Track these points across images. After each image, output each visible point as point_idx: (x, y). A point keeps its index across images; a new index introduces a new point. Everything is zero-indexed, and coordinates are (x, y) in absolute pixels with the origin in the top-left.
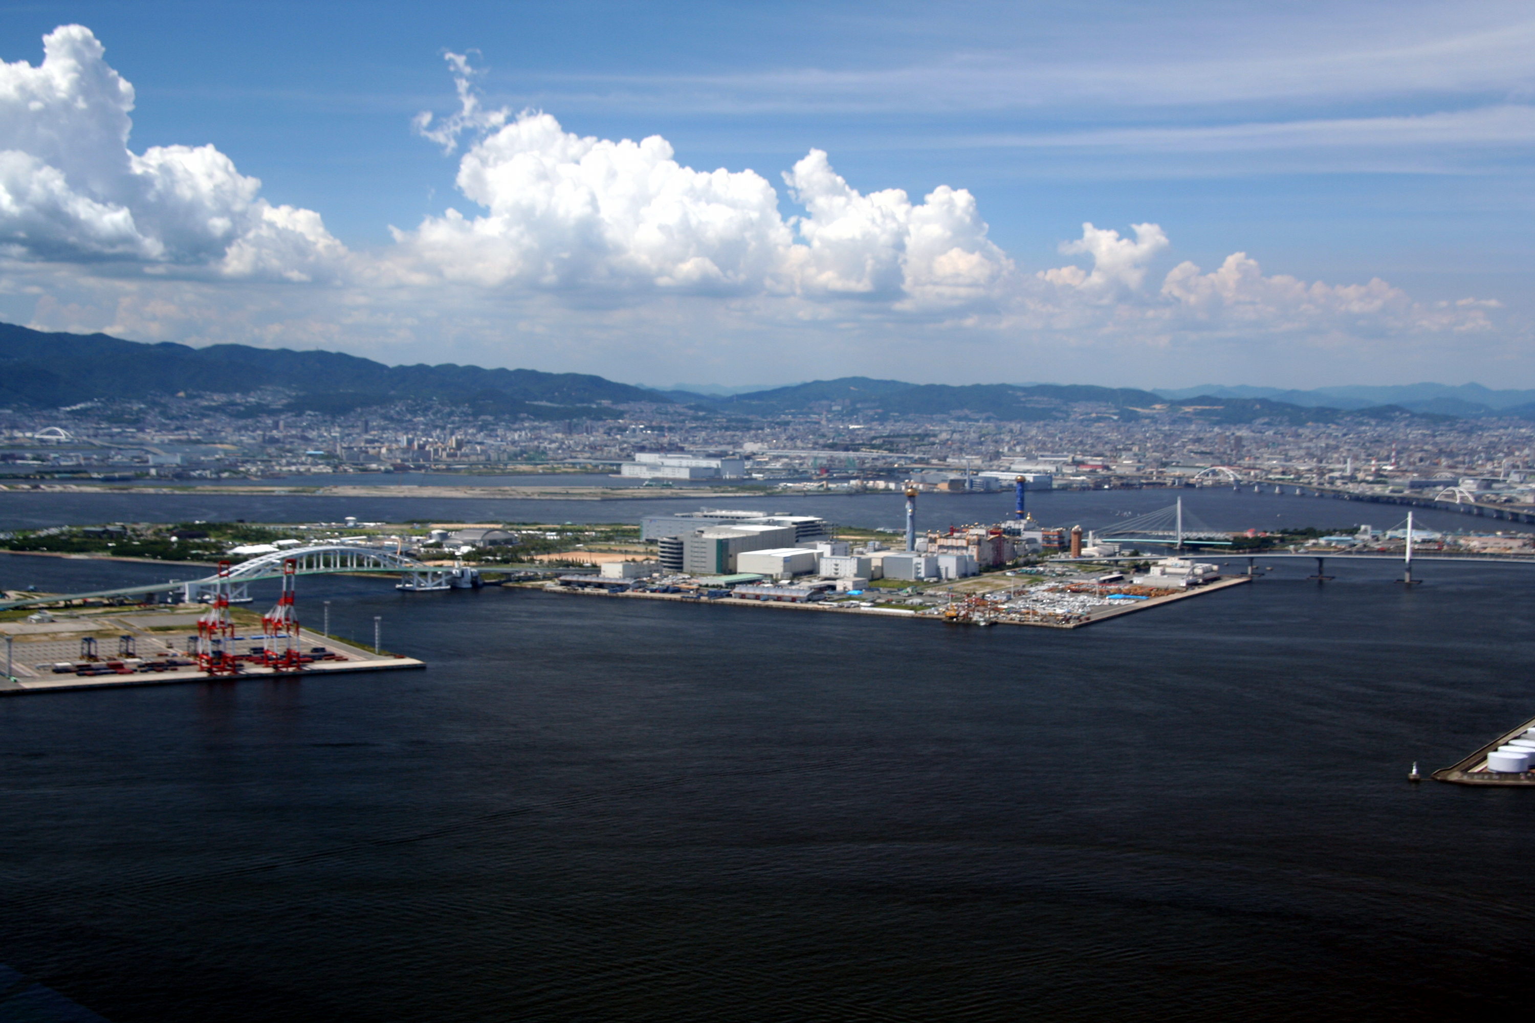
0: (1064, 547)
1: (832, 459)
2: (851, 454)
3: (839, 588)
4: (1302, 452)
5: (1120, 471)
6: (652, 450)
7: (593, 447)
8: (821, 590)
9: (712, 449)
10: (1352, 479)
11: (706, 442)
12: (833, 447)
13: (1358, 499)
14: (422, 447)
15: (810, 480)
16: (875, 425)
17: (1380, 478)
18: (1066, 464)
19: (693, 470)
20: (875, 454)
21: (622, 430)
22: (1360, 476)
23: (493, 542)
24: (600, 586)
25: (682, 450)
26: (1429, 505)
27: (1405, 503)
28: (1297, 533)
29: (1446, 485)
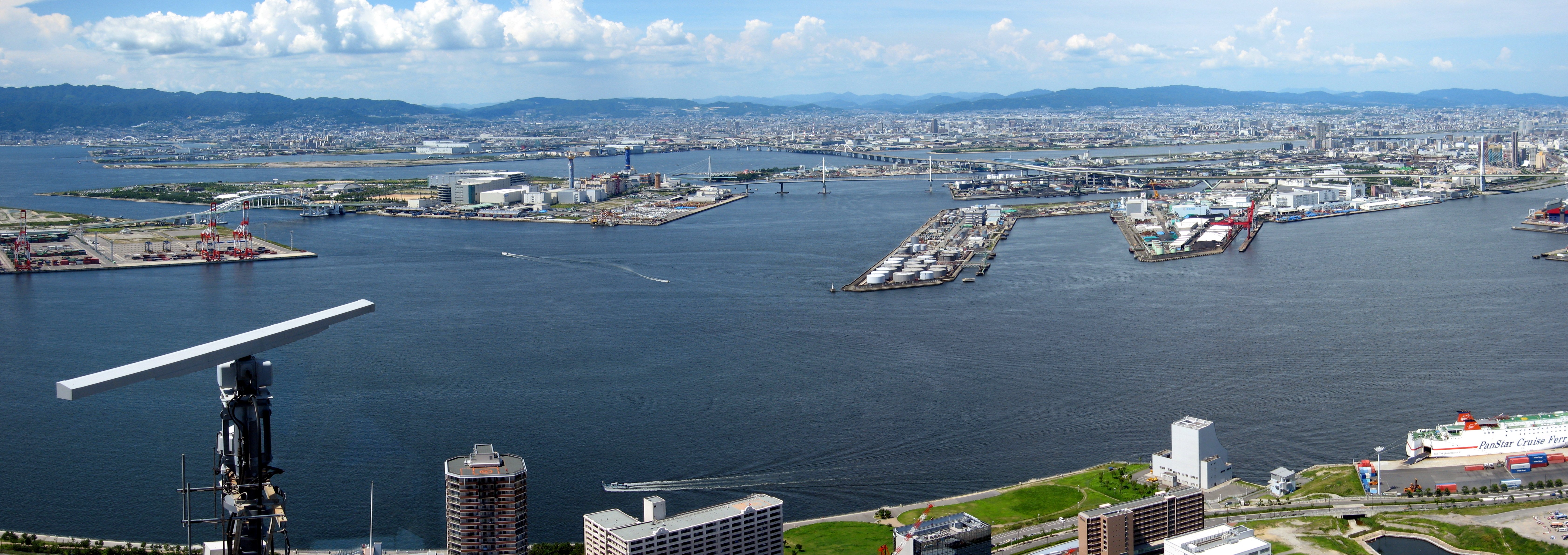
0: (651, 183)
1: (527, 141)
2: (538, 138)
3: (535, 210)
4: (769, 129)
5: (678, 142)
6: (432, 139)
7: (401, 139)
8: (526, 210)
9: (463, 138)
10: (795, 142)
12: (528, 134)
13: (798, 152)
14: (311, 141)
15: (516, 152)
16: (549, 122)
17: (808, 141)
18: (649, 139)
19: (454, 149)
21: (415, 129)
23: (350, 190)
24: (407, 212)
26: (832, 153)
27: (820, 153)
28: (769, 171)
29: (839, 143)
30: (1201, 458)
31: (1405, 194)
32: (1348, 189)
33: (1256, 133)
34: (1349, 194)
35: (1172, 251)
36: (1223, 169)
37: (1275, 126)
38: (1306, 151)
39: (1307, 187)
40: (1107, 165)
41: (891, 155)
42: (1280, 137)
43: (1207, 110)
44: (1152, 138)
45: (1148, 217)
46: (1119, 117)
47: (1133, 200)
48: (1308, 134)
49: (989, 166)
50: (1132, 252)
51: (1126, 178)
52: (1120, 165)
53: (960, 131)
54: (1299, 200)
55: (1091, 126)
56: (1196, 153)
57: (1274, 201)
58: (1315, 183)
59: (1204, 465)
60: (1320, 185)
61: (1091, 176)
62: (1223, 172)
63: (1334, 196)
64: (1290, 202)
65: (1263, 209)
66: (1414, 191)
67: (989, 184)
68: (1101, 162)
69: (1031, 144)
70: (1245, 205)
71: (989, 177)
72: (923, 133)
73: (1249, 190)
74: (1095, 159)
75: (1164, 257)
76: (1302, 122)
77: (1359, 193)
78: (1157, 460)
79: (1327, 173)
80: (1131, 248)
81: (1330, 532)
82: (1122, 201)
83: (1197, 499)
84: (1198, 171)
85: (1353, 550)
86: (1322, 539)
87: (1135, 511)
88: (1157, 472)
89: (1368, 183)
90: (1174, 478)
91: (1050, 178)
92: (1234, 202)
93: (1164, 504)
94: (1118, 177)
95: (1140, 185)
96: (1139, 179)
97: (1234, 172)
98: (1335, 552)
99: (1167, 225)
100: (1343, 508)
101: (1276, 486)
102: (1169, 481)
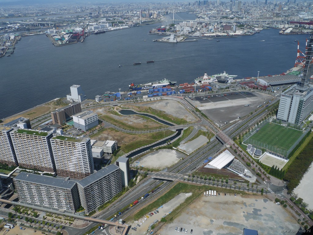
30: (79, 95)
31: (122, 26)
32: (107, 25)
33: (82, 10)
34: (108, 26)
35: (64, 43)
36: (75, 20)
37: (87, 8)
38: (96, 15)
39: (97, 25)
40: (42, 20)
42: (88, 11)
44: (54, 13)
45: (56, 34)
46: (44, 6)
47: (51, 30)
48: (96, 10)
50: (53, 44)
51: (48, 24)
52: (46, 20)
54: (95, 28)
55: (36, 10)
57: (89, 29)
59: (79, 96)
60: (100, 24)
61: (38, 24)
62: (74, 21)
63: (104, 27)
64: (93, 29)
65: (87, 31)
66: (124, 25)
68: (41, 20)
69: (19, 15)
70: (81, 30)
71: (8, 26)
73: (82, 26)
75: (62, 45)
76: (94, 7)
77: (110, 26)
78: (68, 96)
79: (101, 20)
80: (53, 43)
81: (110, 110)
82: (48, 30)
83: (79, 105)
84: (68, 21)
85: (116, 114)
86: (109, 112)
87: (65, 110)
88: (68, 99)
89: (112, 23)
90: (73, 100)
91: (27, 25)
92: (78, 29)
93: (71, 107)
94: (46, 24)
95: (53, 26)
96: (52, 24)
97: (77, 21)
98: (112, 115)
99: (61, 36)
100: (113, 104)
101: (97, 100)
102: (72, 101)
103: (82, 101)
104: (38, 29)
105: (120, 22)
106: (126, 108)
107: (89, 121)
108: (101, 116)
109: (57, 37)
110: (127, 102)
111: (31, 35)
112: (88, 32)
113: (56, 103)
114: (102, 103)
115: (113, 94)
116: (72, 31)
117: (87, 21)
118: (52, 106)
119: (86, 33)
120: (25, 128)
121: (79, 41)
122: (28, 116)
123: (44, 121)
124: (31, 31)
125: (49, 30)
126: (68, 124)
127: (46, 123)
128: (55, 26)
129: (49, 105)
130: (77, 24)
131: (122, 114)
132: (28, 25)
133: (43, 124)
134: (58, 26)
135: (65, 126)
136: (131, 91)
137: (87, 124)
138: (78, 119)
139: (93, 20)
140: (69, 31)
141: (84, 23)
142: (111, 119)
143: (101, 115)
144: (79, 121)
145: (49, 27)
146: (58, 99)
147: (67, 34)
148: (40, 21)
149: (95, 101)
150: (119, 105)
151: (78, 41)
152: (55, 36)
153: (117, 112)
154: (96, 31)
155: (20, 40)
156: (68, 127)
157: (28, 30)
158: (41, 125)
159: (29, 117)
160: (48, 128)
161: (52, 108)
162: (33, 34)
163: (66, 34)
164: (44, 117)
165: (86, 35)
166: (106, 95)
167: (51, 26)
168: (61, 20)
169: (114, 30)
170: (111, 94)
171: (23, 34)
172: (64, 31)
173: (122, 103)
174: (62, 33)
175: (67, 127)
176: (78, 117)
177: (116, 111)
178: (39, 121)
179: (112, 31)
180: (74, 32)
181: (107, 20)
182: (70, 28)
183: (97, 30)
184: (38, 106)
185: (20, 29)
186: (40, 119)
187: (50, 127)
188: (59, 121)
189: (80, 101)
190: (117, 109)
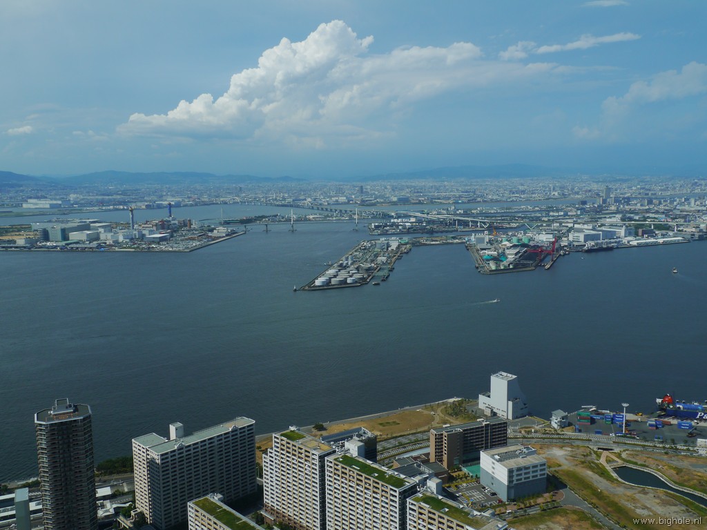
0: (184, 225)
1: (103, 199)
2: (110, 197)
3: (108, 243)
4: (260, 192)
5: (203, 200)
6: (34, 198)
8: (101, 244)
9: (57, 197)
10: (276, 199)
11: (56, 195)
12: (104, 195)
13: (278, 206)
15: (95, 206)
17: (284, 199)
18: (185, 198)
19: (50, 205)
20: (119, 197)
22: (278, 198)
24: (16, 247)
25: (46, 197)
26: (298, 206)
27: (291, 206)
28: (259, 217)
29: (303, 200)
30: (509, 400)
31: (664, 236)
32: (622, 232)
33: (563, 194)
34: (623, 234)
35: (502, 268)
36: (539, 217)
37: (576, 189)
38: (596, 206)
39: (594, 229)
40: (466, 214)
41: (333, 207)
42: (579, 196)
43: (532, 180)
44: (495, 197)
45: (489, 246)
46: (475, 184)
47: (480, 235)
48: (598, 195)
49: (393, 214)
50: (477, 268)
51: (477, 222)
52: (474, 214)
53: (376, 193)
54: (587, 238)
55: (457, 190)
56: (522, 207)
57: (571, 238)
58: (599, 226)
59: (510, 403)
60: (603, 228)
61: (455, 220)
62: (538, 219)
63: (612, 235)
64: (582, 239)
65: (564, 242)
66: (671, 233)
67: (393, 224)
68: (462, 212)
69: (420, 201)
70: (551, 240)
71: (392, 221)
72: (354, 194)
73: (555, 230)
74: (458, 210)
75: (497, 271)
76: (595, 187)
77: (630, 234)
78: (482, 398)
79: (608, 220)
80: (477, 265)
81: (589, 458)
82: (473, 236)
83: (503, 426)
84: (523, 218)
85: (603, 473)
86: (583, 463)
87: (464, 430)
88: (481, 406)
89: (637, 227)
90: (492, 411)
91: (430, 222)
92: (544, 238)
93: (482, 427)
94: (472, 221)
95: (485, 227)
96: (484, 223)
97: (546, 219)
98: (590, 473)
99: (500, 251)
100: (599, 442)
101: (555, 422)
102: (488, 412)
103: (515, 417)
104: (452, 232)
105: (659, 227)
106: (636, 464)
107: (521, 475)
108: (557, 469)
109: (490, 253)
110: (643, 446)
111: (434, 243)
112: (565, 246)
113: (450, 411)
114: (569, 432)
115: (603, 414)
116: (526, 242)
117: (569, 221)
118: (439, 415)
119: (562, 248)
120: (359, 454)
121: (540, 266)
122: (381, 427)
123: (410, 448)
124: (436, 235)
125: (475, 235)
126: (465, 470)
127: (415, 454)
128: (491, 229)
129: (433, 410)
130: (544, 225)
131: (620, 479)
132: (433, 222)
133: (406, 456)
134: (496, 228)
135: (457, 474)
136: (660, 416)
137: (515, 482)
138: (494, 463)
139: (586, 218)
140: (519, 240)
141: (561, 224)
142: (585, 484)
143: (560, 466)
144: (493, 468)
145: (477, 229)
146: (457, 399)
147: (515, 246)
148: (460, 215)
149: (550, 426)
150: (617, 450)
151: (537, 266)
152: (485, 249)
153: (609, 468)
154: (590, 244)
155: (407, 253)
156: (464, 479)
157: (431, 232)
158: (401, 457)
159: (380, 431)
160: (414, 468)
161: (437, 419)
162: (438, 242)
163: (511, 247)
164: (413, 438)
165: (562, 252)
166: (584, 414)
167: (481, 227)
168: (507, 214)
169: (639, 246)
170: (599, 414)
171: (418, 240)
172: (509, 241)
173: (626, 447)
174: (504, 243)
175: (461, 478)
176: (492, 456)
177: (605, 464)
178: (401, 445)
179: (635, 246)
180: (532, 243)
181: (623, 220)
182: (525, 233)
183: (593, 243)
184: (407, 408)
185: (415, 230)
186: (404, 440)
187: (419, 466)
188: (445, 457)
189: (510, 417)
190: (609, 461)
